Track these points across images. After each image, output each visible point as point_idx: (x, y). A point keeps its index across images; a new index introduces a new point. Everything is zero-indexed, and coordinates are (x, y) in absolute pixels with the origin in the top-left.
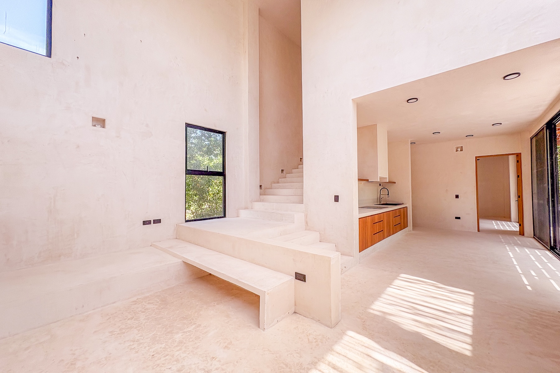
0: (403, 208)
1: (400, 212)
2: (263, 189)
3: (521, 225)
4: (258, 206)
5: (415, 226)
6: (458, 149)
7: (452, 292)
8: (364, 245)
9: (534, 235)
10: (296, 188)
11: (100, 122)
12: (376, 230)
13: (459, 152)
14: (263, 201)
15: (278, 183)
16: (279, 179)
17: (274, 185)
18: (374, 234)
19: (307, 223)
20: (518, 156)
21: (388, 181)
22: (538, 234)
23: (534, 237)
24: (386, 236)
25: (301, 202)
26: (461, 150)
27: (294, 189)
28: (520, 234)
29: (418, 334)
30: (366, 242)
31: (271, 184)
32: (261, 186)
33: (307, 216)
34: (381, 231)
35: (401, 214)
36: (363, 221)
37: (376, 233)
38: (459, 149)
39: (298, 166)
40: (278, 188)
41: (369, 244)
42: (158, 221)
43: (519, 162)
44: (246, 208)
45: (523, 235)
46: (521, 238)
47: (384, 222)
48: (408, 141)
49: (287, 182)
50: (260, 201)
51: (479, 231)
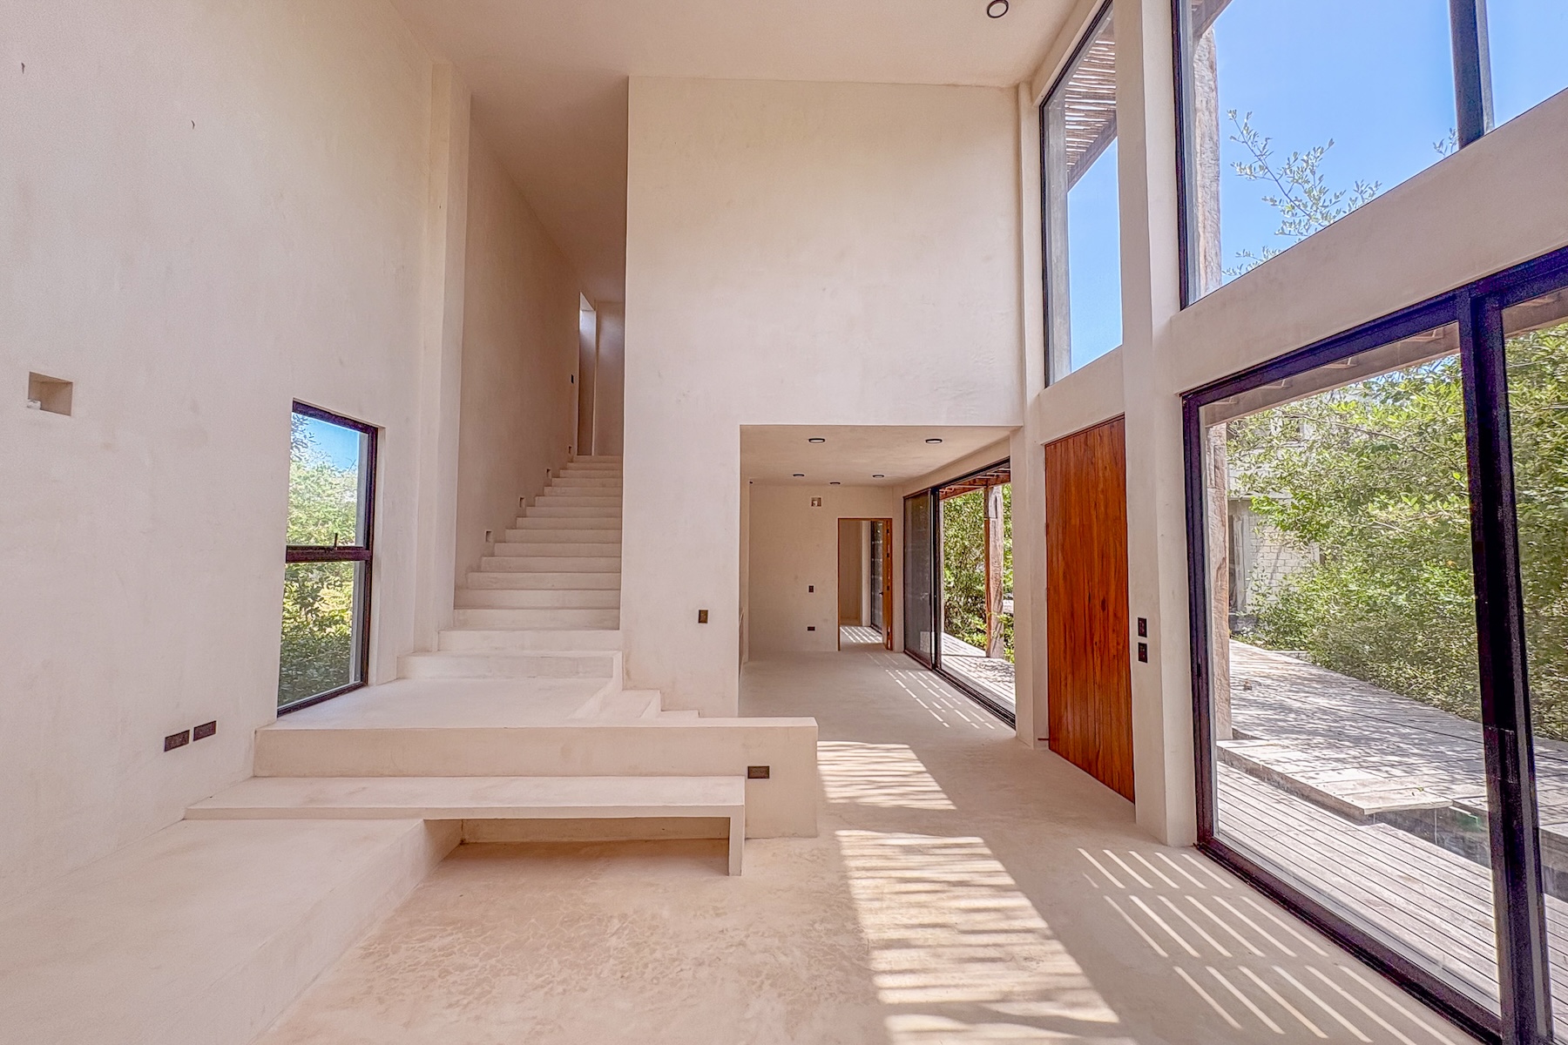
3: (890, 636)
6: (814, 502)
7: (888, 750)
9: (905, 648)
13: (816, 507)
17: (472, 576)
19: (628, 673)
20: (889, 521)
22: (910, 645)
23: (904, 652)
25: (615, 625)
26: (819, 505)
27: (556, 592)
28: (888, 649)
29: (900, 808)
31: (466, 574)
38: (816, 502)
39: (516, 520)
42: (209, 729)
43: (889, 531)
44: (422, 650)
45: (892, 649)
46: (888, 655)
50: (458, 627)
51: (839, 650)
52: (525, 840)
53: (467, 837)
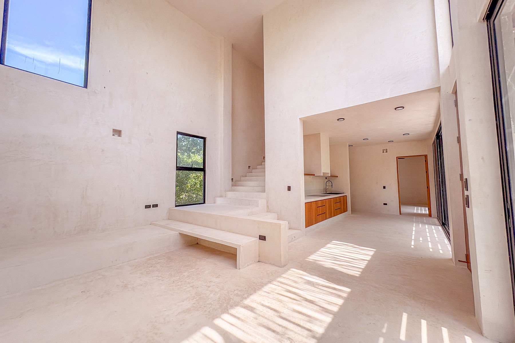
0: (343, 196)
1: (340, 199)
2: (234, 181)
3: (429, 209)
4: (230, 194)
5: (353, 211)
6: (384, 151)
8: (309, 223)
9: (437, 217)
10: (260, 181)
11: (118, 133)
12: (320, 212)
13: (385, 153)
14: (234, 191)
15: (246, 176)
16: (246, 174)
17: (242, 178)
18: (318, 215)
19: (268, 207)
20: (426, 157)
21: (330, 176)
24: (328, 217)
25: (264, 191)
26: (387, 152)
27: (258, 182)
28: (429, 216)
30: (311, 220)
31: (240, 178)
32: (232, 179)
33: (268, 202)
34: (324, 213)
35: (341, 200)
36: (308, 205)
37: (319, 214)
39: (262, 163)
40: (246, 181)
41: (314, 222)
42: (156, 206)
43: (426, 161)
44: (221, 196)
45: (431, 216)
46: (430, 219)
47: (326, 207)
48: (347, 144)
49: (253, 176)
50: (232, 191)
51: (400, 214)
52: (208, 246)
53: (198, 242)
